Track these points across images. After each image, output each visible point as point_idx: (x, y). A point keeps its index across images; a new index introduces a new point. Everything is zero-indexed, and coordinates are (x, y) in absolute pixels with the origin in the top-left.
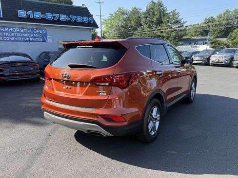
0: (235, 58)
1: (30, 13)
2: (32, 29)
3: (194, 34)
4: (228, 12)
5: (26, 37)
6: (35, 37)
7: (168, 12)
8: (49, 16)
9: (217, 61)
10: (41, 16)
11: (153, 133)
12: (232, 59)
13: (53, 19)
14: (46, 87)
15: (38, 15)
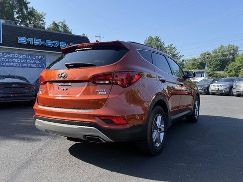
0: (234, 87)
1: (30, 40)
2: (31, 56)
3: (191, 67)
4: (222, 47)
5: (24, 63)
6: (34, 64)
7: (165, 46)
8: (49, 43)
9: (217, 89)
10: (41, 43)
11: (158, 145)
12: (231, 87)
13: (53, 46)
14: (40, 92)
15: (38, 42)
